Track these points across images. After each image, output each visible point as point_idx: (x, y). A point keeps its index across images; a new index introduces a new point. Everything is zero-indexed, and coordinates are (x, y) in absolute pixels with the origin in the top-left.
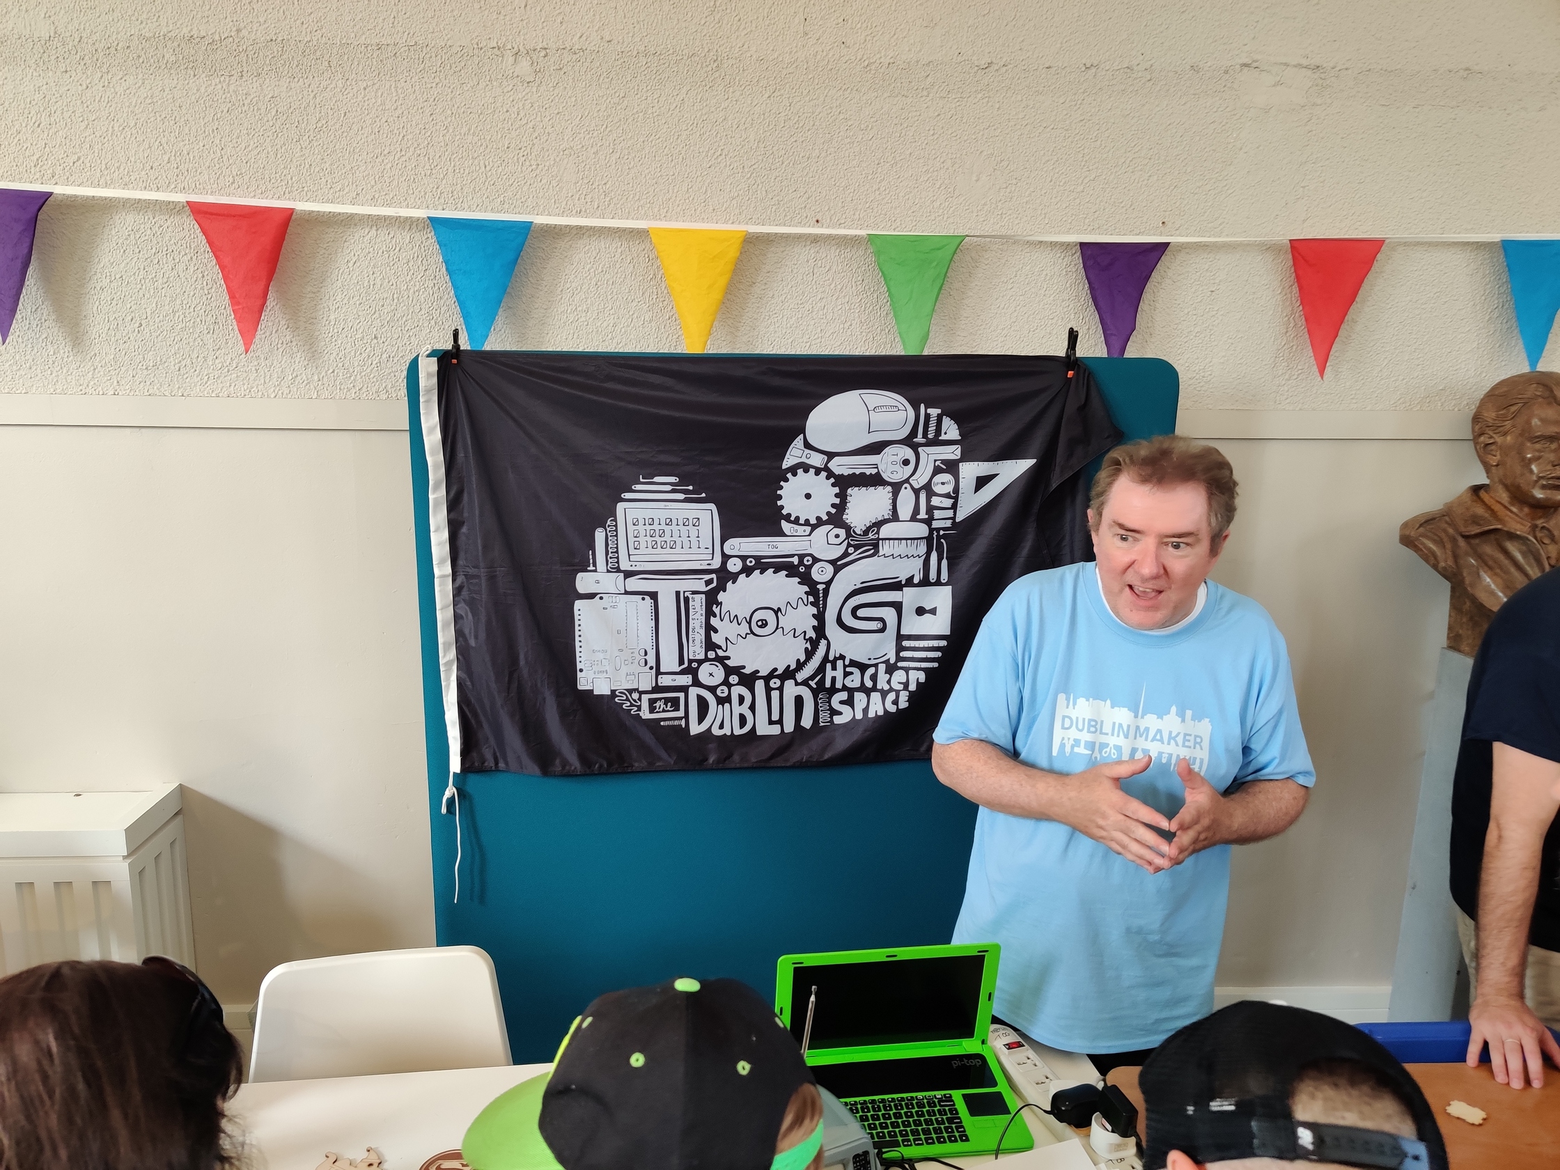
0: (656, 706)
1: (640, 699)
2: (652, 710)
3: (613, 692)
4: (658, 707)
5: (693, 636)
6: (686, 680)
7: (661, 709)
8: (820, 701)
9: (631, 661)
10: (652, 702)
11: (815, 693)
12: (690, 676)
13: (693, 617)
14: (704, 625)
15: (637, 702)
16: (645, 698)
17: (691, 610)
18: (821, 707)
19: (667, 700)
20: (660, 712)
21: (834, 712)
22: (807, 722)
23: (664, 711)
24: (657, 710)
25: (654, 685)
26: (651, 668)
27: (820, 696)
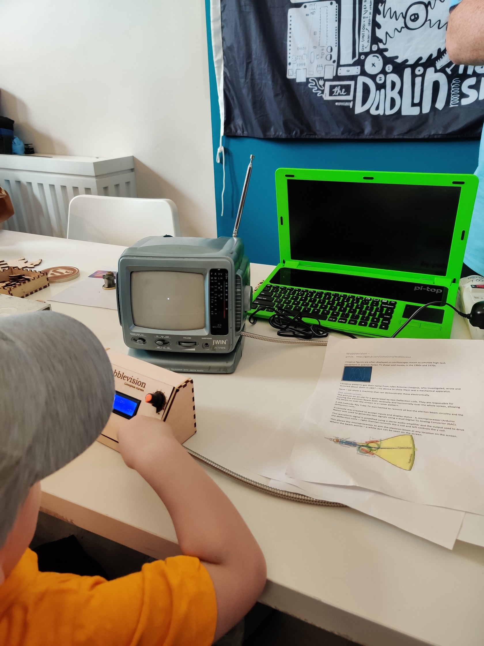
0: (334, 91)
1: (324, 85)
2: (331, 93)
3: (307, 79)
4: (335, 92)
5: (363, 32)
6: (355, 70)
7: (337, 94)
8: (453, 86)
9: (321, 55)
10: (332, 87)
11: (450, 78)
12: (359, 67)
13: (364, 16)
14: (371, 23)
15: (322, 87)
16: (328, 84)
17: (363, 10)
18: (453, 91)
19: (342, 87)
20: (336, 95)
21: (463, 95)
22: (440, 105)
23: (339, 95)
24: (335, 94)
25: (335, 75)
26: (334, 62)
27: (453, 82)
